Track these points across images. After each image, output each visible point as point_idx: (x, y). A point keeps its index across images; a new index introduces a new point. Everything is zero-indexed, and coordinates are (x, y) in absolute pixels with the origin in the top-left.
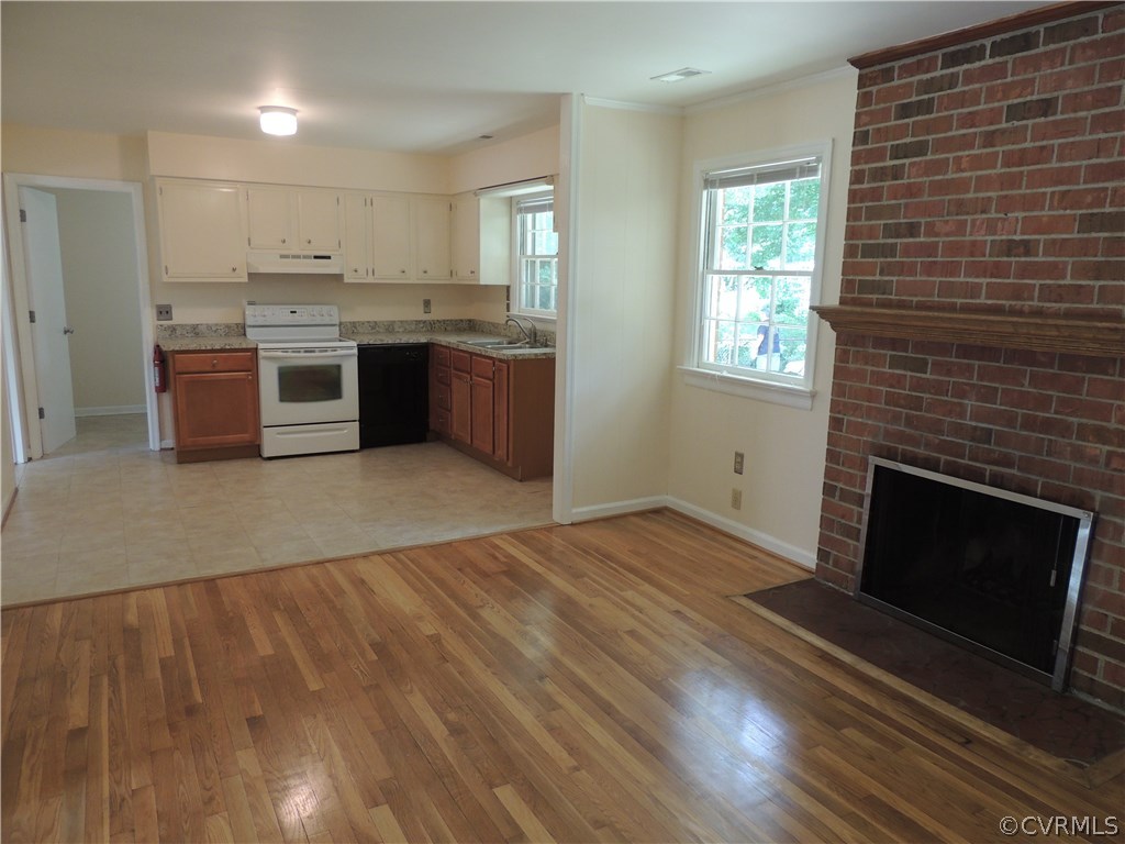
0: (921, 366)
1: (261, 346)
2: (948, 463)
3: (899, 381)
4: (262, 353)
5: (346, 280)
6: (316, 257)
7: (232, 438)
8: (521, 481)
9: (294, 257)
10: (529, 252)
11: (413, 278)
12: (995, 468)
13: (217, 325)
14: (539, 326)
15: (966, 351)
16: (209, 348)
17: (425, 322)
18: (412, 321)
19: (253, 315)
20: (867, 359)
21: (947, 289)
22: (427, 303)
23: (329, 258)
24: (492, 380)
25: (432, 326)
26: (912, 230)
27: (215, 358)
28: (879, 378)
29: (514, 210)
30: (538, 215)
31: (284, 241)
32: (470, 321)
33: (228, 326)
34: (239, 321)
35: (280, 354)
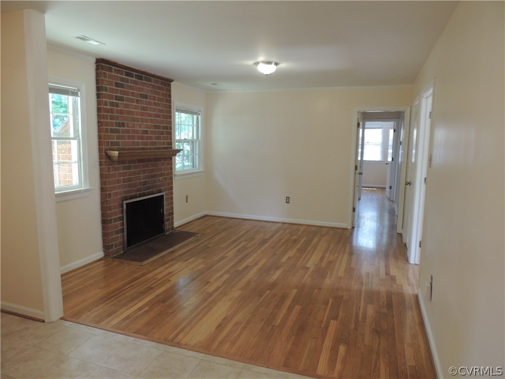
0: (129, 168)
2: (139, 194)
3: (125, 174)
12: (148, 191)
15: (140, 161)
20: (116, 169)
21: (134, 143)
26: (123, 125)
28: (120, 175)
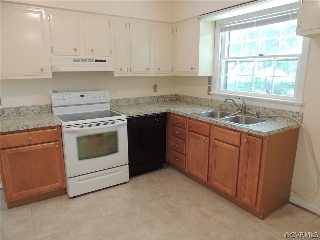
1: (64, 123)
4: (65, 129)
5: (115, 75)
6: (97, 61)
7: (47, 188)
8: (262, 219)
9: (84, 60)
10: (226, 56)
11: (153, 73)
13: (33, 106)
14: (247, 103)
16: (25, 128)
17: (155, 97)
18: (148, 97)
19: (57, 99)
22: (155, 87)
23: (105, 61)
24: (239, 147)
25: (158, 100)
27: (30, 135)
29: (217, 30)
30: (232, 32)
31: (76, 50)
32: (176, 95)
33: (40, 107)
34: (48, 103)
35: (76, 128)
